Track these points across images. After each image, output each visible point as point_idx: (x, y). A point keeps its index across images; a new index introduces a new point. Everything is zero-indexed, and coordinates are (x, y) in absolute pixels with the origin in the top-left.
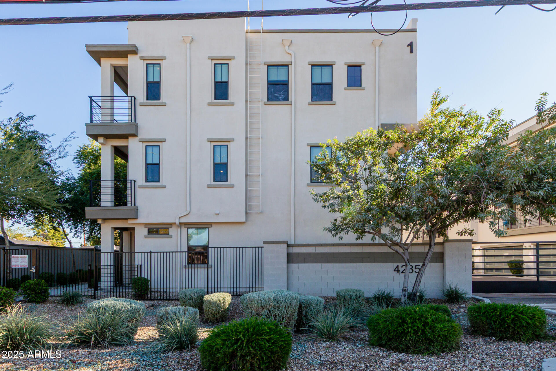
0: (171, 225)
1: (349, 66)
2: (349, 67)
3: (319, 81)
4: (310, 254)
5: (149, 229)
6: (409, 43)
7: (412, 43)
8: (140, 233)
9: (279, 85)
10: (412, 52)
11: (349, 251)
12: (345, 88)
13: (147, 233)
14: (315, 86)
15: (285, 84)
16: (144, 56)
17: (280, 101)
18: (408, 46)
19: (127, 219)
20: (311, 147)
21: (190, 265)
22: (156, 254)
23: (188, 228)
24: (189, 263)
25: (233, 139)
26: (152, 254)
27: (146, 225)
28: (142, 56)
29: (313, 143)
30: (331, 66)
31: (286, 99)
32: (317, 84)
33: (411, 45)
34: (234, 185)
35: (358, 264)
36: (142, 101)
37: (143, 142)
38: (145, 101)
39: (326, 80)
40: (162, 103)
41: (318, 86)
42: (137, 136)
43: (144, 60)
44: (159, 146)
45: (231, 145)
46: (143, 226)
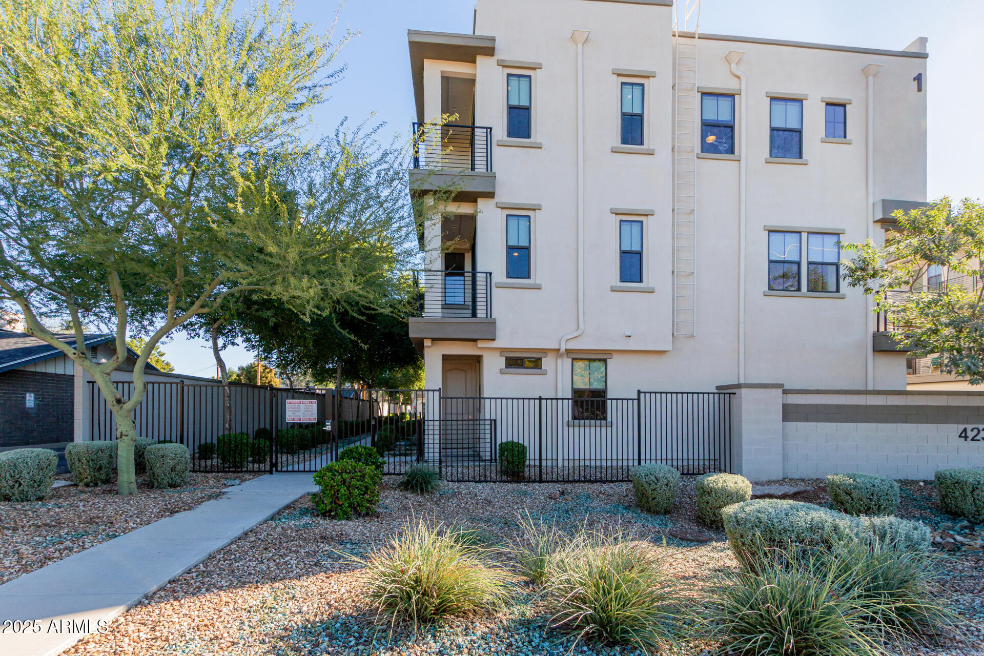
0: (545, 351)
1: (828, 104)
2: (828, 107)
3: (781, 125)
4: (817, 406)
5: (508, 359)
6: (915, 75)
7: (920, 75)
8: (492, 365)
9: (719, 126)
10: (920, 89)
11: (884, 403)
12: (821, 139)
13: (503, 366)
14: (775, 132)
15: (729, 127)
16: (505, 60)
17: (721, 153)
18: (914, 79)
19: (475, 340)
20: (770, 231)
21: (576, 422)
22: (549, 401)
23: (573, 359)
24: (574, 418)
25: (653, 211)
26: (543, 402)
27: (502, 350)
28: (502, 60)
29: (773, 226)
30: (800, 101)
31: (731, 150)
32: (778, 130)
33: (919, 79)
34: (654, 288)
35: (899, 424)
36: (501, 139)
37: (502, 208)
38: (506, 138)
39: (793, 124)
40: (536, 143)
41: (781, 133)
42: (493, 197)
43: (504, 66)
44: (529, 217)
45: (649, 222)
46: (498, 353)
